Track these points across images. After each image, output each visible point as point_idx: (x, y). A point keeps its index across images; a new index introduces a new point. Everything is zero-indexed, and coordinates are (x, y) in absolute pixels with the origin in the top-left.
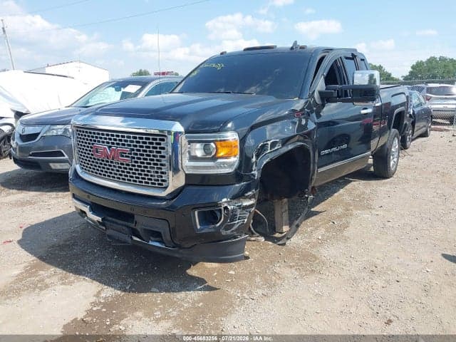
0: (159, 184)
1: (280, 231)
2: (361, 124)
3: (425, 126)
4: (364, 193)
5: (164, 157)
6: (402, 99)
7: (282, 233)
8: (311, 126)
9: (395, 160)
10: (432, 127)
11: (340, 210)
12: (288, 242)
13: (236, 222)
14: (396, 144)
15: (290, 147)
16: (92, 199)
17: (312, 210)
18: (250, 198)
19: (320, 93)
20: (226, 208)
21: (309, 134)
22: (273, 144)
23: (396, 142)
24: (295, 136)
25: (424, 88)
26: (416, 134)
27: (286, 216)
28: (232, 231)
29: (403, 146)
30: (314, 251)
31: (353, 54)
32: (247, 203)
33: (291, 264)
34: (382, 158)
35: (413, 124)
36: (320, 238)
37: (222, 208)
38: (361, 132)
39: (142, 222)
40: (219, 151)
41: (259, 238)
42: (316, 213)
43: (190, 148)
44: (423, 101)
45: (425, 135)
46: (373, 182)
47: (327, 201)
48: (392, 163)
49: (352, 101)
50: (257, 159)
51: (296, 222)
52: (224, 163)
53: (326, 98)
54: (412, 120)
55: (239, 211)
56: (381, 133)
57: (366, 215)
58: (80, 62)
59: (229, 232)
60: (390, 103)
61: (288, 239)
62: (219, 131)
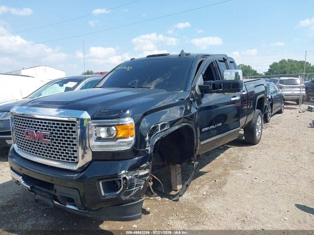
0: (72, 160)
1: (175, 189)
2: (235, 107)
3: (279, 106)
4: (238, 156)
5: (75, 138)
6: (263, 89)
7: (176, 191)
8: (194, 111)
9: (260, 131)
10: (285, 106)
11: (220, 171)
12: (180, 199)
13: (134, 189)
14: (259, 120)
15: (176, 127)
16: (24, 171)
17: (200, 170)
18: (145, 169)
19: (200, 86)
20: (125, 178)
21: (192, 117)
22: (163, 126)
23: (259, 119)
24: (181, 119)
25: (277, 81)
26: (274, 112)
27: (179, 178)
28: (131, 196)
29: (266, 120)
30: (199, 205)
31: (224, 58)
32: (142, 173)
33: (181, 217)
34: (250, 130)
35: (272, 105)
36: (205, 193)
37: (122, 179)
38: (235, 112)
39: (60, 190)
40: (119, 132)
41: (157, 198)
42: (203, 173)
43: (96, 131)
44: (277, 89)
45: (280, 112)
46: (244, 148)
47: (210, 164)
48: (257, 134)
49: (223, 92)
50: (150, 138)
51: (186, 183)
52: (123, 142)
53: (204, 90)
54: (270, 102)
55: (136, 180)
56: (248, 113)
57: (239, 174)
58: (46, 66)
59: (128, 197)
60: (253, 92)
61: (180, 196)
62: (118, 117)
